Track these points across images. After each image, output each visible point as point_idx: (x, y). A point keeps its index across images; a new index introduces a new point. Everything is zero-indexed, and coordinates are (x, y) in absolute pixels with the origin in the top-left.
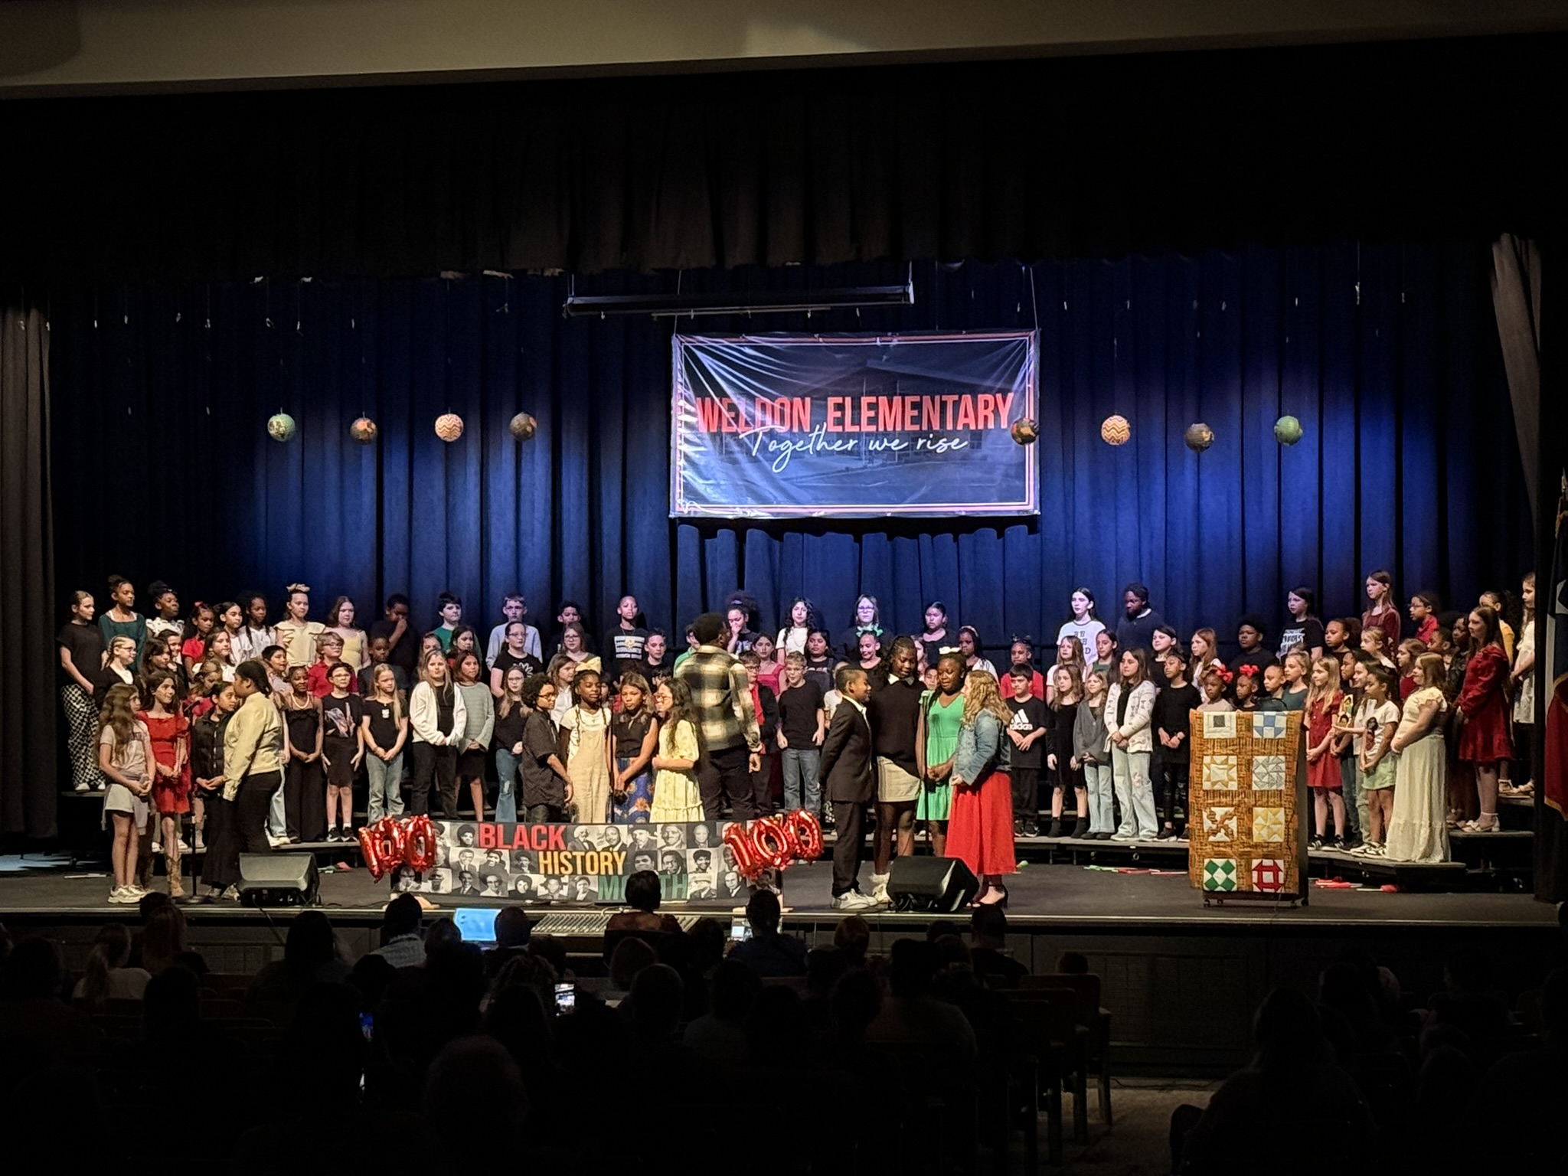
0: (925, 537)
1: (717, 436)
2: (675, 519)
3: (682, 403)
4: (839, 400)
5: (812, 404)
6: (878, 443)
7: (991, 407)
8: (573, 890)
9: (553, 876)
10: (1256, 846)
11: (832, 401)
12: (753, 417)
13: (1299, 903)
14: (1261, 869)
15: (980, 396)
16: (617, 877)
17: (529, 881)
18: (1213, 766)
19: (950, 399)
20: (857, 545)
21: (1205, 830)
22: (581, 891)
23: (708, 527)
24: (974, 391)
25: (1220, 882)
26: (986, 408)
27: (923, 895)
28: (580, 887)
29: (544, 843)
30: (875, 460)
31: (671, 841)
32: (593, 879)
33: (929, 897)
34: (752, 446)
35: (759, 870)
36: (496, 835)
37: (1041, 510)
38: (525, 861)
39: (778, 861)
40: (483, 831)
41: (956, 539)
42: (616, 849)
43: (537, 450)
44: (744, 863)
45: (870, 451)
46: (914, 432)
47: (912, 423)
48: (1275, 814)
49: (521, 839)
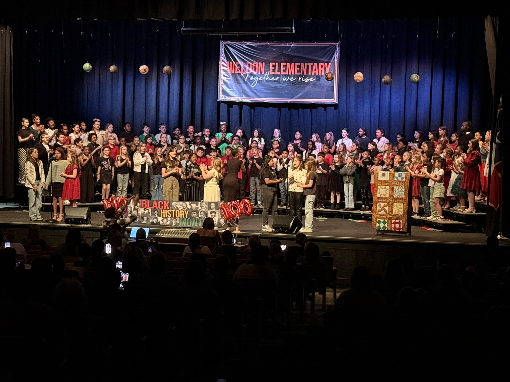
0: (301, 110)
1: (234, 74)
2: (219, 101)
3: (223, 63)
4: (274, 64)
5: (265, 65)
6: (286, 78)
7: (324, 67)
8: (171, 223)
9: (165, 218)
10: (394, 216)
11: (271, 64)
12: (245, 69)
13: (407, 234)
14: (395, 223)
15: (320, 64)
16: (185, 219)
17: (157, 219)
18: (381, 189)
19: (310, 64)
20: (279, 112)
21: (378, 210)
22: (174, 223)
23: (230, 104)
24: (318, 62)
25: (382, 227)
26: (322, 67)
27: (284, 228)
28: (173, 222)
29: (162, 207)
30: (285, 84)
31: (203, 208)
32: (178, 219)
33: (286, 229)
34: (245, 78)
35: (231, 219)
36: (147, 204)
37: (338, 102)
38: (156, 212)
39: (237, 215)
40: (143, 202)
41: (311, 111)
42: (186, 209)
43: (175, 77)
44: (226, 216)
45: (283, 81)
46: (298, 75)
47: (297, 72)
48: (400, 206)
49: (155, 205)
